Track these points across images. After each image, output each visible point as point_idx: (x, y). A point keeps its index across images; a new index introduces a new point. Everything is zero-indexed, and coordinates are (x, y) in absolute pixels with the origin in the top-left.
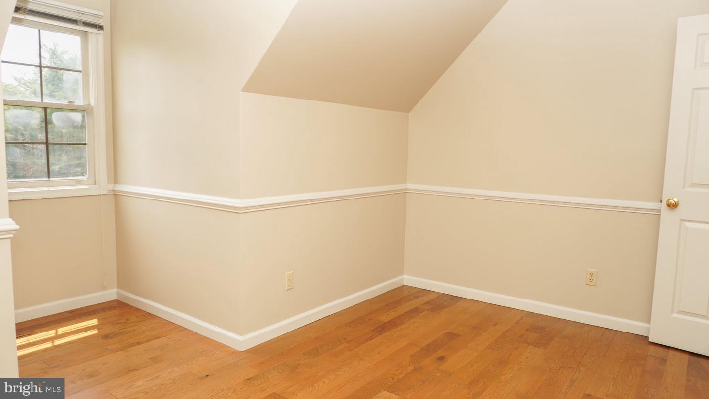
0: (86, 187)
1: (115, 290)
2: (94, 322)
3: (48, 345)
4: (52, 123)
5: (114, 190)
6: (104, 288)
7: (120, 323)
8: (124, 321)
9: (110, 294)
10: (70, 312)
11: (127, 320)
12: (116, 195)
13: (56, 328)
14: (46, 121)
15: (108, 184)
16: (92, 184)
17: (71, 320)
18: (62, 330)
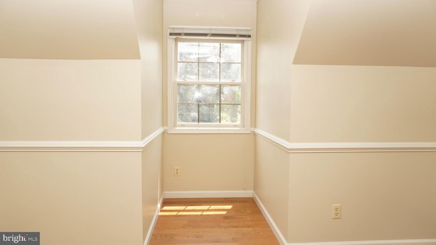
0: (238, 128)
1: (252, 191)
2: (229, 207)
3: (199, 213)
4: (223, 93)
5: (254, 132)
6: (245, 189)
7: (240, 211)
8: (243, 211)
9: (248, 193)
10: (225, 198)
11: (246, 211)
12: (255, 134)
13: (211, 205)
14: (220, 92)
15: (251, 127)
16: (242, 127)
17: (221, 203)
18: (213, 207)
